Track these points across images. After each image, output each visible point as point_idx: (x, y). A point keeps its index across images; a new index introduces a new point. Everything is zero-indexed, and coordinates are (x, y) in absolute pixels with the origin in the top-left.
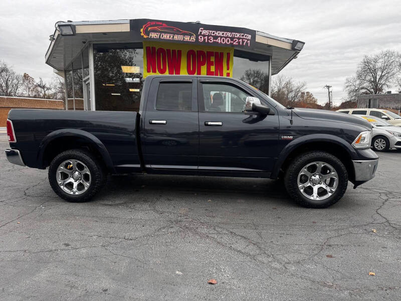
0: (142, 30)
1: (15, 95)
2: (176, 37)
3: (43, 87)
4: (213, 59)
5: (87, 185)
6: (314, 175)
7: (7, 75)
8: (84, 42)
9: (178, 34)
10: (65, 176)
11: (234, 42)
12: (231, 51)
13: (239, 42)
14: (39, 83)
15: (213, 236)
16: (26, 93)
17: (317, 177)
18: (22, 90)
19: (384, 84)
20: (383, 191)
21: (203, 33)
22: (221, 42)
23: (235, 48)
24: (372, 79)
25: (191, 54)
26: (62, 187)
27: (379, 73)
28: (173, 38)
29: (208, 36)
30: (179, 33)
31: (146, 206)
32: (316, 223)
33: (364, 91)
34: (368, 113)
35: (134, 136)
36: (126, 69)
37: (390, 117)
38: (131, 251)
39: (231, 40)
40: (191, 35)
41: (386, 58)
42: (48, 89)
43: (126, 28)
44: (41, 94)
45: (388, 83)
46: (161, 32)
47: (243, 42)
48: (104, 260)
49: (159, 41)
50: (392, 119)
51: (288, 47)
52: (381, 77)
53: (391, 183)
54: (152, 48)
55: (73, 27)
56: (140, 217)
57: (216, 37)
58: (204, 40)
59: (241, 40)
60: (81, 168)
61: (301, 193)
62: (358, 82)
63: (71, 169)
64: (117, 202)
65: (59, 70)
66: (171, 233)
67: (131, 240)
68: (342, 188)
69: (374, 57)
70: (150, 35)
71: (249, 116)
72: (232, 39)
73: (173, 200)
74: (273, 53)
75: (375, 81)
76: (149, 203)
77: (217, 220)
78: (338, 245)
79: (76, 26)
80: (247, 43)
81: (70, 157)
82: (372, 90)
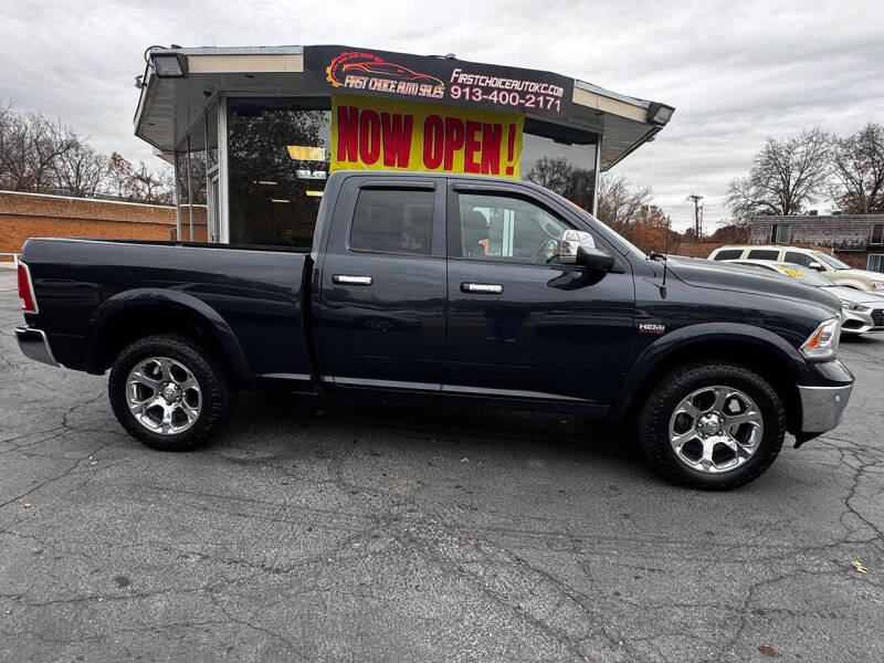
0: (329, 70)
1: (91, 195)
2: (403, 88)
3: (148, 181)
4: (479, 137)
5: (194, 413)
6: (706, 415)
7: (77, 156)
8: (208, 94)
9: (407, 81)
10: (145, 392)
11: (527, 101)
12: (519, 120)
13: (537, 103)
14: (140, 173)
15: (473, 568)
16: (115, 192)
17: (714, 418)
18: (107, 185)
19: (804, 196)
20: (845, 445)
21: (460, 81)
22: (498, 101)
23: (527, 115)
24: (782, 186)
25: (432, 123)
26: (138, 416)
27: (795, 175)
28: (396, 88)
29: (472, 87)
30: (408, 79)
31: (321, 469)
32: (713, 534)
33: (763, 208)
34: (782, 256)
35: (298, 305)
36: (297, 153)
37: (827, 266)
38: (272, 612)
39: (520, 99)
40: (435, 84)
41: (811, 145)
42: (156, 184)
43: (296, 65)
44: (143, 195)
45: (811, 195)
46: (370, 76)
47: (546, 102)
48: (204, 638)
49: (365, 94)
50: (831, 271)
51: (638, 116)
52: (799, 182)
53: (856, 421)
54: (351, 108)
55: (182, 59)
56: (304, 501)
57: (488, 90)
58: (464, 94)
59: (541, 98)
60: (180, 376)
61: (675, 454)
62: (753, 190)
63: (159, 376)
64: (260, 454)
65: (165, 151)
66: (374, 553)
67: (278, 571)
68: (770, 447)
69: (786, 141)
70: (347, 81)
71: (561, 273)
72: (523, 94)
73: (383, 455)
74: (605, 128)
75: (786, 191)
76: (329, 461)
77: (483, 519)
78: (780, 612)
79: (190, 58)
80: (554, 105)
81: (157, 352)
82: (780, 207)
